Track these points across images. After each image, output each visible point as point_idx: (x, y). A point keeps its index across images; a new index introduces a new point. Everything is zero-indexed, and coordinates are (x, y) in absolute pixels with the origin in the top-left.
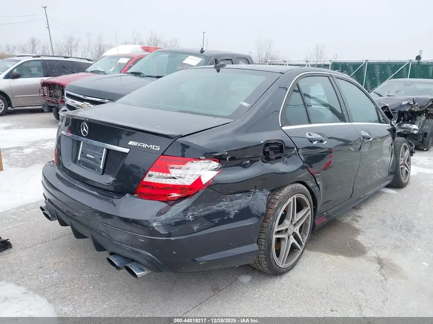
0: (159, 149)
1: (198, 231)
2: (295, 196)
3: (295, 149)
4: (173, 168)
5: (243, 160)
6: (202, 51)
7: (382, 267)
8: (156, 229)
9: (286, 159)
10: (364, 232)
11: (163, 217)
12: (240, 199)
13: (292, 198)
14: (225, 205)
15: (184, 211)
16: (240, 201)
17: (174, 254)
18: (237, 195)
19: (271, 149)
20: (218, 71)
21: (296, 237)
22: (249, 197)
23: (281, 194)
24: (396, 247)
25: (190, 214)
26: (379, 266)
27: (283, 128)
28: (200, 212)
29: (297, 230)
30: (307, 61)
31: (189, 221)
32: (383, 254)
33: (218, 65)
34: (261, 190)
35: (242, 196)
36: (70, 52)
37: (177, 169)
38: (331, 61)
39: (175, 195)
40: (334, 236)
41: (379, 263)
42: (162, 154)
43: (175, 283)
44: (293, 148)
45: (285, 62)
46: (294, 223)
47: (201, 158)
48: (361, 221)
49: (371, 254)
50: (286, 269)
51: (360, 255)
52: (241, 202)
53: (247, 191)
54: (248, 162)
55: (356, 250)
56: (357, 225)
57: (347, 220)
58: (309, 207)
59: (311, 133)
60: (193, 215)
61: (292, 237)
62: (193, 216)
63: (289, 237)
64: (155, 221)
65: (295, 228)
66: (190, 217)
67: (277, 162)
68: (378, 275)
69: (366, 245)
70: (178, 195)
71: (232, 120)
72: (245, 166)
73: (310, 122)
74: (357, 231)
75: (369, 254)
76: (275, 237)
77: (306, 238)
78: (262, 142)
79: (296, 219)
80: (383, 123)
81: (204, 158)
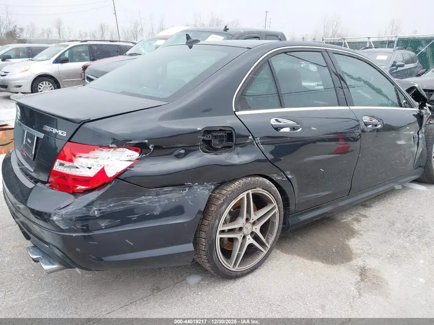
0: (65, 135)
1: (107, 227)
2: (250, 192)
3: (251, 137)
4: (80, 157)
5: (175, 149)
6: (226, 29)
7: (362, 280)
8: (57, 223)
9: (239, 149)
10: (361, 235)
11: (63, 211)
12: (170, 193)
13: (245, 193)
14: (147, 200)
15: (88, 205)
16: (170, 196)
17: (78, 251)
18: (166, 189)
19: (216, 137)
20: (191, 47)
21: (256, 238)
22: (183, 191)
23: (229, 189)
24: (393, 256)
25: (95, 208)
26: (359, 278)
27: (237, 113)
28: (110, 207)
29: (257, 229)
30: (369, 38)
31: (94, 216)
32: (372, 263)
33: (189, 41)
34: (201, 184)
35: (173, 190)
36: (135, 36)
37: (85, 158)
38: (396, 37)
39: (80, 187)
40: (323, 238)
41: (361, 275)
42: (69, 141)
43: (117, 278)
44: (248, 136)
45: (344, 39)
46: (252, 221)
47: (110, 146)
48: (364, 222)
49: (357, 262)
50: (240, 273)
51: (342, 262)
52: (172, 197)
53: (181, 185)
54: (183, 151)
55: (340, 256)
56: (356, 226)
57: (348, 218)
58: (275, 204)
59: (279, 119)
60: (100, 210)
61: (249, 237)
62: (100, 212)
63: (244, 237)
64: (55, 214)
65: (254, 227)
66: (96, 212)
67: (224, 152)
68: (353, 289)
69: (355, 251)
70: (84, 187)
71: (164, 103)
72: (179, 157)
73: (282, 106)
74: (352, 233)
75: (354, 262)
76: (219, 236)
77: (272, 239)
78: (199, 129)
79: (254, 217)
80: (406, 107)
81: (115, 146)
